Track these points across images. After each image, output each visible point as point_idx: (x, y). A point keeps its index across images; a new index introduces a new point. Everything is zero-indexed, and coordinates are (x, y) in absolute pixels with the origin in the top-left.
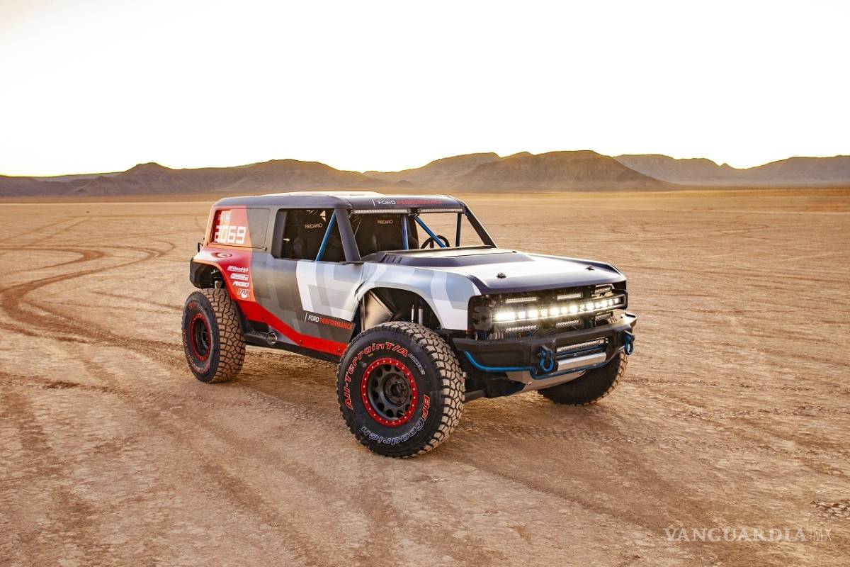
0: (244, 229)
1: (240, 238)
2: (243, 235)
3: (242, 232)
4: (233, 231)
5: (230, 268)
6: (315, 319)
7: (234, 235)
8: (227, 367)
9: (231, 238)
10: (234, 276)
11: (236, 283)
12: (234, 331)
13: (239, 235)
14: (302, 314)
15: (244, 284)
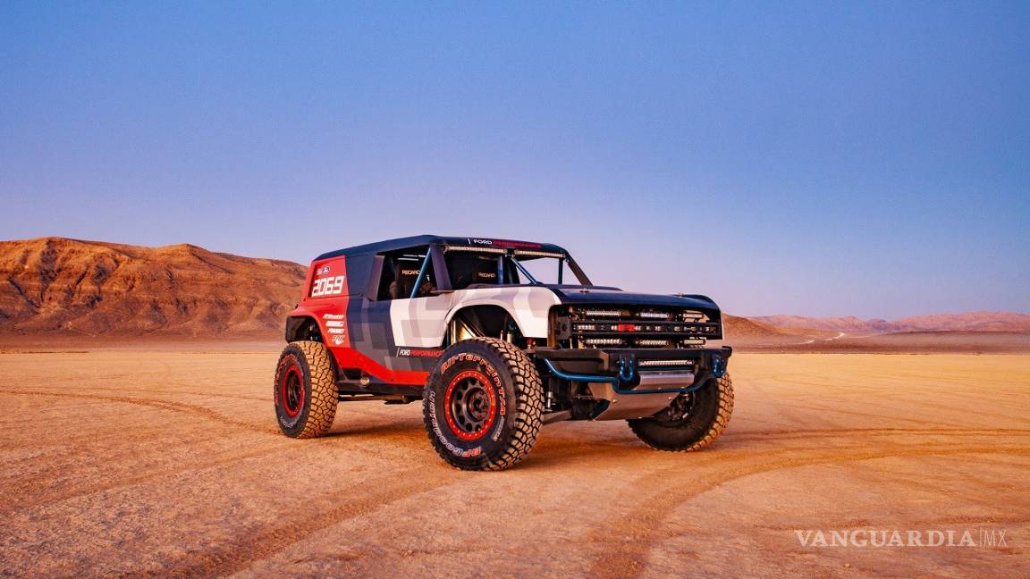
0: (342, 278)
1: (337, 288)
2: (340, 285)
3: (339, 281)
4: (330, 282)
5: (326, 316)
6: (407, 353)
7: (331, 286)
8: (316, 422)
9: (329, 289)
10: (329, 324)
11: (332, 331)
12: (327, 385)
13: (337, 285)
14: (393, 350)
15: (339, 331)
